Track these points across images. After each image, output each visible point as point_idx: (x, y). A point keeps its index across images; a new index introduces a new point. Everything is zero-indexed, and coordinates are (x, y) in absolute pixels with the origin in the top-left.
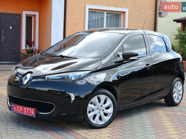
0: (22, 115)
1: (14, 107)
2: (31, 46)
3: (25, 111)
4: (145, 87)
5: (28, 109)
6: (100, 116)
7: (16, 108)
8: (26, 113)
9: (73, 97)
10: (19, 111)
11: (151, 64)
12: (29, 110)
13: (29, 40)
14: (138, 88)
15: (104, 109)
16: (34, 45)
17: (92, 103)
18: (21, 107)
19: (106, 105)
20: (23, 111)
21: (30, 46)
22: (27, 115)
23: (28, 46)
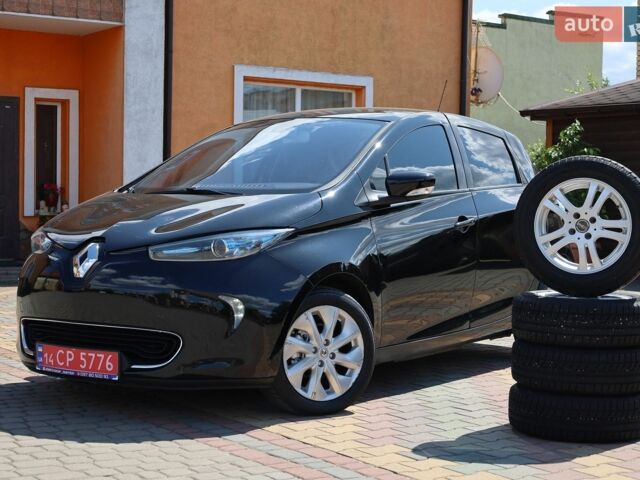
0: (75, 377)
1: (46, 355)
2: (55, 205)
3: (82, 363)
4: (445, 300)
5: (93, 355)
6: (324, 374)
7: (54, 358)
8: (87, 369)
9: (238, 311)
10: (62, 364)
11: (472, 218)
12: (97, 359)
13: (45, 186)
14: (422, 302)
15: (336, 352)
16: (65, 202)
17: (296, 333)
18: (68, 352)
19: (340, 338)
20: (77, 362)
21: (52, 204)
22: (90, 375)
23: (42, 203)
